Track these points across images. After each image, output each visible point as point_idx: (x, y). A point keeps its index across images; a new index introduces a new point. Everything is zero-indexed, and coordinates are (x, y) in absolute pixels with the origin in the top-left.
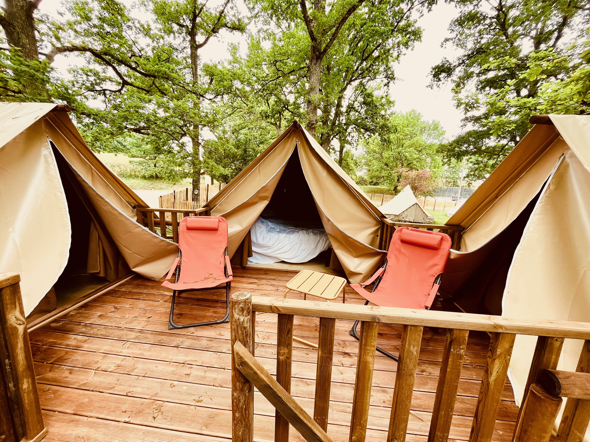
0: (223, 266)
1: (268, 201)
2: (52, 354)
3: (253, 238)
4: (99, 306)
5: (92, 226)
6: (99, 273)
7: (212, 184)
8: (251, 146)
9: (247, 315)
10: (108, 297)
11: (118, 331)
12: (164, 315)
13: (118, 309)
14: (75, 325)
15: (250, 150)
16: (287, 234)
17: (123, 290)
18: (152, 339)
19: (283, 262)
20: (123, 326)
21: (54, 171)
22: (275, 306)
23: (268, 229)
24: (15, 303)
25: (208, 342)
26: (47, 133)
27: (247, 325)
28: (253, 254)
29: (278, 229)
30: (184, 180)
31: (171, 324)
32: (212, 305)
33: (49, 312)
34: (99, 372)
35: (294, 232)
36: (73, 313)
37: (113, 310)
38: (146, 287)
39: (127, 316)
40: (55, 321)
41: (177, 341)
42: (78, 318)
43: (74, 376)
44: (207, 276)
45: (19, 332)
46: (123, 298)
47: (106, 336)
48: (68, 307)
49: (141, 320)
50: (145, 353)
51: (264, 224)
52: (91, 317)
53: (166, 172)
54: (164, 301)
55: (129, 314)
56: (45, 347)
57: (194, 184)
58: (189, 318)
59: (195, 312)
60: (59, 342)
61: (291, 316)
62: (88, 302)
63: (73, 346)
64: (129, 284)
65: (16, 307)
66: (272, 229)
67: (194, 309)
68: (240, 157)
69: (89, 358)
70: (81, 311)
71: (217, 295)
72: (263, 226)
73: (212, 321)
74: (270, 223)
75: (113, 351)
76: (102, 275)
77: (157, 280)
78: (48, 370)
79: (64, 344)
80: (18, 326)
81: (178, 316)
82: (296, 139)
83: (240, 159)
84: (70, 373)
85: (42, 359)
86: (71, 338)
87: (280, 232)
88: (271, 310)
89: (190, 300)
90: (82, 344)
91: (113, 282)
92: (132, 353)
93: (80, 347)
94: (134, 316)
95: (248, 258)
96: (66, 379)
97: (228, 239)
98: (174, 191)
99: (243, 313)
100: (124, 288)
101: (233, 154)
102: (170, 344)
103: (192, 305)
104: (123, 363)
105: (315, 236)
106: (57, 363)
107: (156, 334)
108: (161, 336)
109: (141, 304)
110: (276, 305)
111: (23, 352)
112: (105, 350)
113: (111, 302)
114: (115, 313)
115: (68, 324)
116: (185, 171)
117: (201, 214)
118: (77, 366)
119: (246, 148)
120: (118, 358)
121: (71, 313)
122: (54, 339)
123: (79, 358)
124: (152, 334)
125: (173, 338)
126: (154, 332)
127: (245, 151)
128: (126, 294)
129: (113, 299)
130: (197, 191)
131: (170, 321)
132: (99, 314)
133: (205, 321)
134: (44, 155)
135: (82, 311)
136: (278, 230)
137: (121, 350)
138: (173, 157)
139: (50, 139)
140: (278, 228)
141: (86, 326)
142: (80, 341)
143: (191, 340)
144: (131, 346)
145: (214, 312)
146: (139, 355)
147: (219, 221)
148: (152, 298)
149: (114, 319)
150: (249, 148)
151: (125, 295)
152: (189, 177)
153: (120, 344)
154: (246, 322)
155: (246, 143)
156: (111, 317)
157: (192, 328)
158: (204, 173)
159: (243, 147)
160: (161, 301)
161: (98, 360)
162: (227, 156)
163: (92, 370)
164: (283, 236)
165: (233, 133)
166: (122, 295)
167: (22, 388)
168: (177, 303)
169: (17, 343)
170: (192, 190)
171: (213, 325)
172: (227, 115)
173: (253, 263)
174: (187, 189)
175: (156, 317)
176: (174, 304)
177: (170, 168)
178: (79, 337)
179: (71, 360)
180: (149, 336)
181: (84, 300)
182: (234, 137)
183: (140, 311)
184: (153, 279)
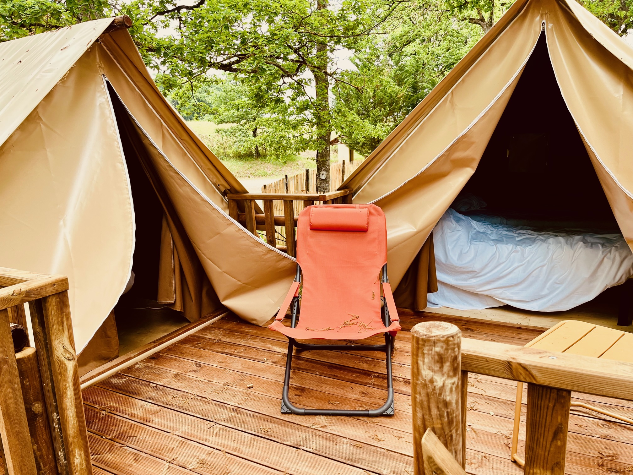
0: (378, 303)
1: (472, 168)
2: (112, 426)
3: (438, 253)
4: (175, 360)
5: (164, 224)
6: (173, 304)
7: (351, 159)
8: (427, 77)
9: (451, 374)
10: (187, 346)
11: (201, 403)
12: (274, 387)
13: (202, 368)
14: (142, 384)
15: (425, 84)
16: (517, 245)
17: (209, 336)
18: (253, 425)
19: (508, 308)
20: (210, 397)
21: (113, 129)
22: (520, 364)
23: (470, 234)
24: (63, 323)
25: (352, 448)
26: (103, 68)
27: (452, 397)
28: (439, 286)
29: (494, 235)
30: (302, 153)
31: (286, 405)
32: (358, 380)
33: (109, 359)
34: (175, 466)
35: (534, 241)
36: (140, 367)
37: (195, 368)
38: (244, 335)
39: (215, 381)
40: (117, 375)
41: (296, 436)
42: (147, 374)
43: (140, 466)
44: (348, 320)
45: (68, 372)
46: (210, 349)
47: (185, 410)
48: (133, 355)
49: (236, 391)
50: (243, 448)
51: (462, 223)
52: (164, 375)
53: (272, 142)
54: (274, 363)
55: (218, 377)
56: (104, 412)
57: (320, 159)
58: (316, 398)
59: (326, 389)
60: (122, 408)
61: (564, 394)
62: (159, 352)
63: (139, 418)
64: (219, 328)
65: (63, 331)
66: (479, 235)
67: (324, 382)
68: (404, 101)
69: (161, 441)
70: (150, 364)
71: (366, 362)
72: (459, 228)
73: (360, 409)
74: (474, 223)
75: (195, 436)
76: (178, 308)
77: (261, 325)
78: (108, 449)
79: (128, 412)
80: (67, 362)
81: (298, 392)
82: (541, 19)
83: (404, 106)
84: (136, 460)
85: (99, 431)
86: (136, 405)
87: (499, 241)
88: (509, 373)
89: (318, 366)
90: (151, 416)
91: (194, 323)
92: (223, 446)
93: (149, 422)
94: (225, 381)
95: (429, 295)
96: (130, 468)
97: (387, 250)
98: (286, 176)
99: (441, 367)
100: (211, 334)
101: (391, 97)
102: (284, 441)
103: (321, 374)
104: (209, 459)
105: (589, 251)
106: (117, 440)
107: (260, 418)
108: (269, 423)
109: (237, 364)
110: (522, 362)
111: (74, 405)
112: (183, 432)
113: (192, 355)
114: (198, 373)
115: (133, 381)
116: (304, 136)
117: (335, 201)
118: (145, 451)
119: (417, 82)
120: (203, 449)
121: (137, 366)
122: (115, 403)
123: (147, 438)
124: (254, 416)
125: (288, 430)
126: (257, 414)
127: (415, 88)
128: (214, 344)
129: (194, 350)
130: (325, 173)
131: (283, 399)
132: (175, 371)
133: (347, 408)
134: (100, 105)
135: (152, 364)
136: (493, 237)
137: (207, 437)
138: (284, 111)
139: (106, 79)
140: (492, 232)
141: (156, 388)
142: (149, 411)
143: (320, 439)
144: (222, 432)
145: (363, 393)
146: (234, 450)
147: (370, 213)
148: (253, 354)
149: (196, 383)
150: (423, 81)
151: (211, 344)
152: (311, 149)
153: (205, 425)
154: (448, 389)
155: (417, 71)
156: (192, 379)
157: (323, 417)
158: (336, 141)
159: (411, 80)
160: (268, 362)
161: (173, 446)
162: (379, 103)
163: (165, 462)
164: (506, 249)
165: (390, 55)
166: (207, 345)
167: (74, 463)
168: (295, 369)
169: (66, 388)
170: (316, 172)
171: (361, 418)
172: (379, 19)
173: (438, 307)
174: (307, 171)
175: (261, 389)
176: (290, 369)
177: (279, 134)
178: (148, 406)
179: (135, 439)
180: (249, 419)
181: (154, 347)
182: (391, 62)
183: (235, 376)
184: (254, 322)
